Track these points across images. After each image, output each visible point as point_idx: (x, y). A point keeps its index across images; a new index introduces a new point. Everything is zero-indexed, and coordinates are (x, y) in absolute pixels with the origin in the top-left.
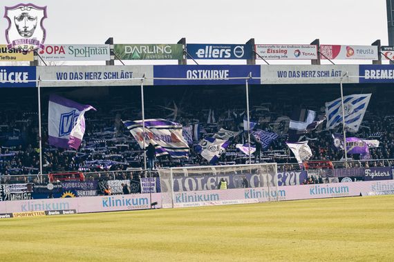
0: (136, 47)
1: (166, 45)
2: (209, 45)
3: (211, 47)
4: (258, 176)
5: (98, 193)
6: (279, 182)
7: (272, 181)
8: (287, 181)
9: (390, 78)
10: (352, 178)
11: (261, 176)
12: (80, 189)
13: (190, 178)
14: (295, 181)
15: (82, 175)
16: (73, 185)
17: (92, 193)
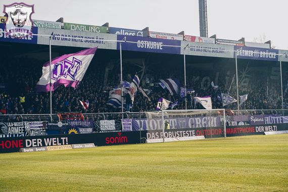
0: (78, 26)
1: (97, 27)
2: (123, 29)
3: (124, 31)
4: (193, 119)
5: (94, 130)
6: (205, 124)
7: (201, 123)
8: (209, 123)
9: (250, 56)
10: (244, 122)
11: (195, 119)
12: (82, 127)
13: (153, 120)
14: (214, 124)
15: (82, 115)
16: (76, 123)
17: (90, 130)
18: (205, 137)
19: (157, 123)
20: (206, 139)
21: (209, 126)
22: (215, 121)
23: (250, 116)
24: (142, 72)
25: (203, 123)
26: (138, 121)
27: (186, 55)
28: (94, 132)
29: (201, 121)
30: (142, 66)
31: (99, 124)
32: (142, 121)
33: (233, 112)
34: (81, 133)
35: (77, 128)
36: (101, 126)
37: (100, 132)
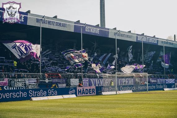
5: (67, 85)
6: (127, 83)
8: (130, 83)
11: (122, 80)
12: (60, 83)
13: (100, 79)
14: (132, 83)
15: (60, 75)
16: (56, 80)
17: (64, 85)
19: (102, 81)
20: (133, 93)
21: (130, 84)
22: (133, 81)
23: (150, 79)
26: (92, 80)
29: (125, 81)
30: (95, 43)
31: (70, 81)
32: (94, 80)
33: (141, 76)
34: (59, 87)
35: (57, 83)
36: (71, 83)
37: (71, 87)
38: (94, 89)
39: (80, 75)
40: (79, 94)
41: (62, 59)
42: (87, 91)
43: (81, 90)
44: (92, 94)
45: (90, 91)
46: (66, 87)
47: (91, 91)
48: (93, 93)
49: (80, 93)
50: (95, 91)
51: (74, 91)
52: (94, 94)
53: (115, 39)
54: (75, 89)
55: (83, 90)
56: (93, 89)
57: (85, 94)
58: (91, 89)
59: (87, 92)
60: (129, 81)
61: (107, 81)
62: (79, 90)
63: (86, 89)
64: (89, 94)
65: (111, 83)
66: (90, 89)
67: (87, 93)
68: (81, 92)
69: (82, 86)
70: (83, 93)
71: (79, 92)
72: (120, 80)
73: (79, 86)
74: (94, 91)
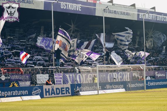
4: (111, 74)
5: (32, 83)
6: (121, 78)
7: (118, 78)
8: (124, 78)
9: (149, 19)
10: (151, 77)
11: (112, 74)
12: (21, 80)
13: (79, 74)
14: (127, 78)
15: (21, 69)
16: (16, 77)
17: (28, 83)
18: (126, 90)
19: (83, 77)
20: (127, 92)
21: (124, 80)
22: (129, 76)
23: (155, 72)
24: (71, 30)
25: (119, 77)
26: (67, 75)
27: (105, 17)
28: (32, 85)
29: (118, 75)
30: (71, 25)
31: (36, 77)
32: (71, 75)
33: (142, 68)
34: (21, 86)
35: (17, 81)
36: (38, 80)
37: (37, 85)
38: (68, 88)
39: (52, 68)
40: (46, 95)
41: (30, 47)
42: (58, 90)
43: (49, 89)
44: (65, 95)
45: (62, 91)
46: (30, 85)
47: (64, 91)
48: (66, 93)
49: (48, 94)
50: (70, 91)
51: (39, 91)
52: (68, 94)
53: (103, 17)
54: (41, 87)
55: (53, 89)
56: (66, 88)
57: (55, 94)
58: (64, 88)
59: (58, 92)
60: (123, 75)
61: (90, 76)
62: (46, 89)
63: (57, 87)
64: (60, 95)
65: (94, 79)
66: (62, 88)
67: (59, 94)
68: (49, 92)
69: (50, 84)
70: (52, 93)
71: (46, 92)
72: (110, 75)
73: (47, 84)
74: (68, 91)
